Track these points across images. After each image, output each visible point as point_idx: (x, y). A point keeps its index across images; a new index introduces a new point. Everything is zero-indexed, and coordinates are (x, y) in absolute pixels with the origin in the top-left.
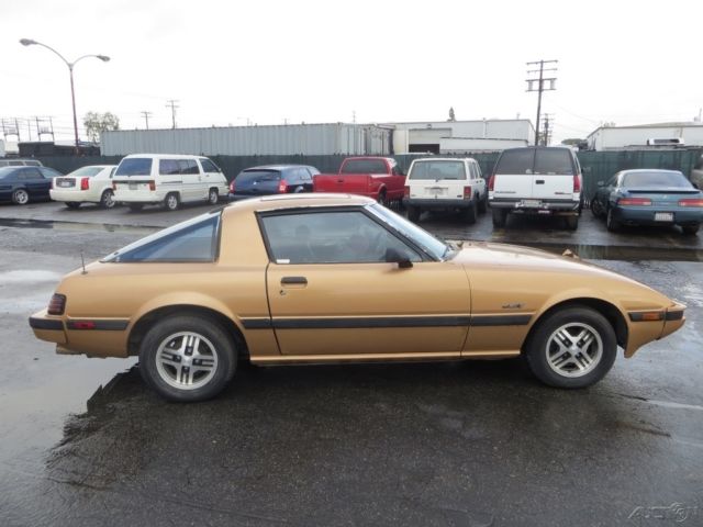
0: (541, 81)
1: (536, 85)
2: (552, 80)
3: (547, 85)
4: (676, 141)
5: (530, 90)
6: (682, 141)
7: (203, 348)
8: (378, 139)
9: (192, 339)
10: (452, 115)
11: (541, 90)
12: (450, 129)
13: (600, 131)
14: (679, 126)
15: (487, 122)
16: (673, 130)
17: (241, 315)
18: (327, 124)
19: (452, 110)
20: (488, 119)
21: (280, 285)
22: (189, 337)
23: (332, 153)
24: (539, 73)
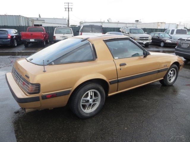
0: (68, 8)
1: (67, 9)
2: (71, 8)
3: (70, 9)
4: (102, 26)
5: (66, 11)
6: (103, 26)
7: (96, 95)
8: (31, 22)
9: (91, 92)
10: (40, 16)
11: (69, 11)
12: (44, 20)
13: (85, 23)
14: (102, 23)
15: (55, 19)
16: (101, 23)
17: (109, 80)
18: (15, 16)
19: (39, 15)
20: (55, 18)
21: (119, 66)
22: (90, 92)
23: (18, 25)
24: (68, 6)
